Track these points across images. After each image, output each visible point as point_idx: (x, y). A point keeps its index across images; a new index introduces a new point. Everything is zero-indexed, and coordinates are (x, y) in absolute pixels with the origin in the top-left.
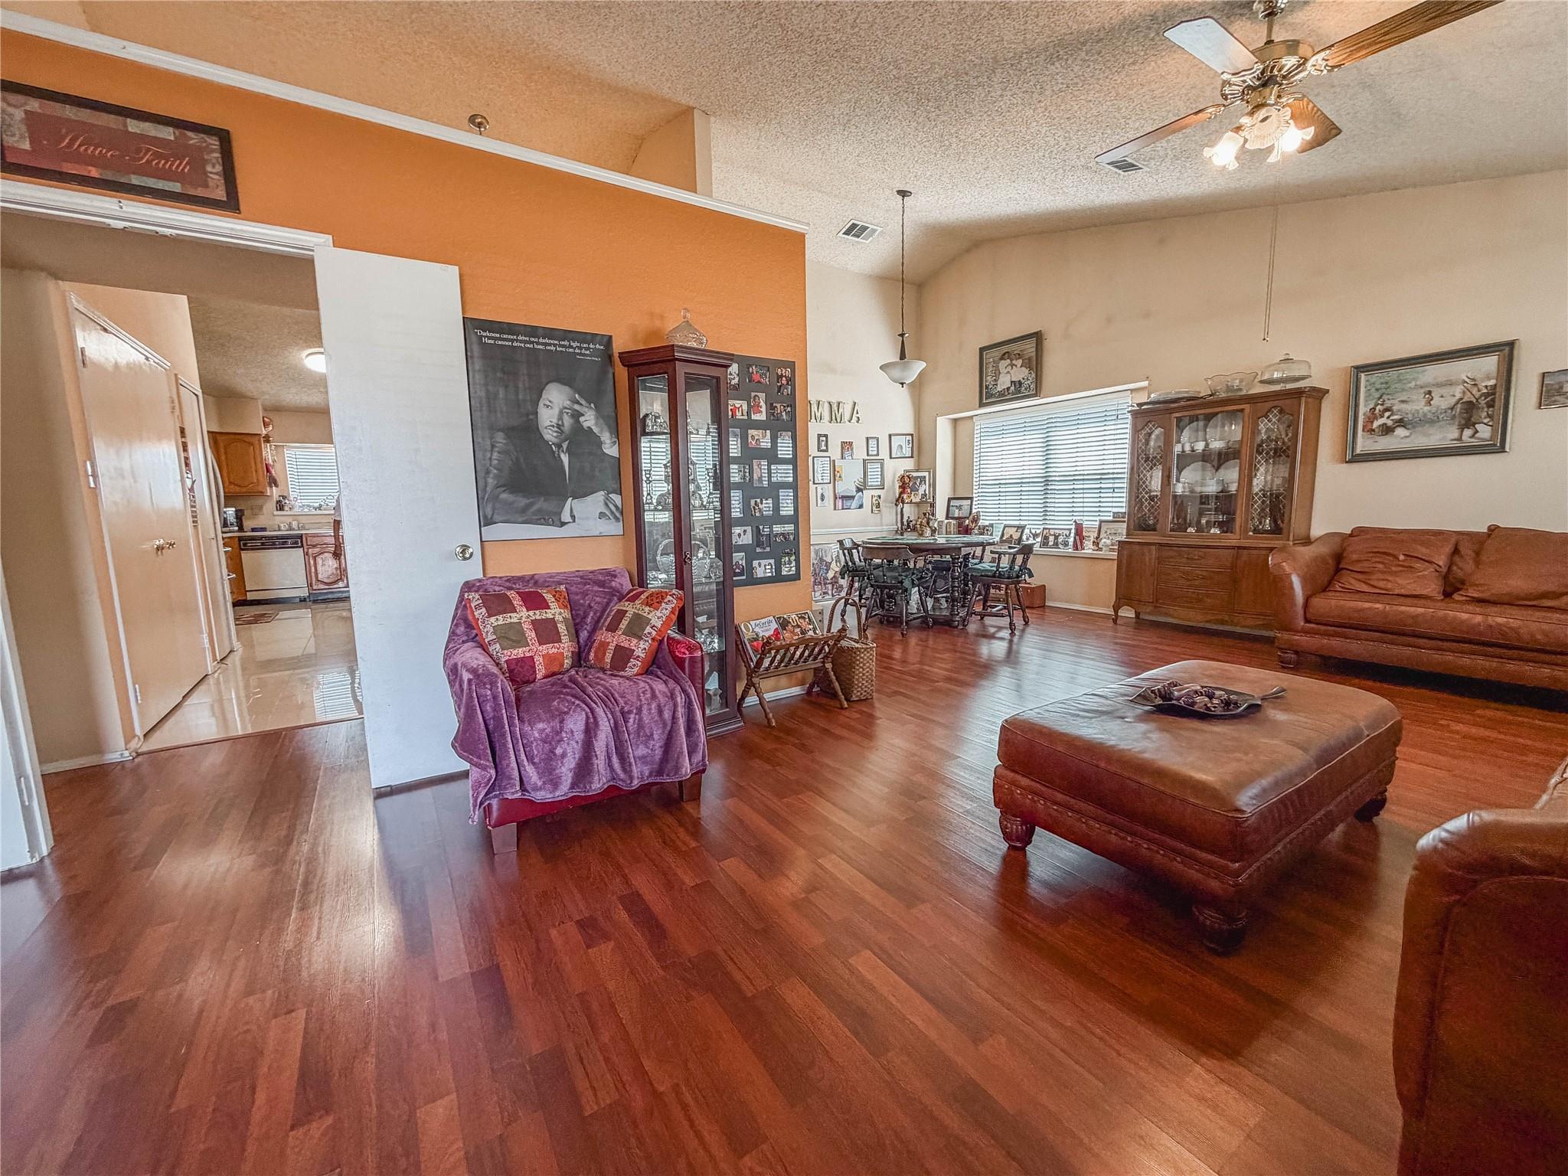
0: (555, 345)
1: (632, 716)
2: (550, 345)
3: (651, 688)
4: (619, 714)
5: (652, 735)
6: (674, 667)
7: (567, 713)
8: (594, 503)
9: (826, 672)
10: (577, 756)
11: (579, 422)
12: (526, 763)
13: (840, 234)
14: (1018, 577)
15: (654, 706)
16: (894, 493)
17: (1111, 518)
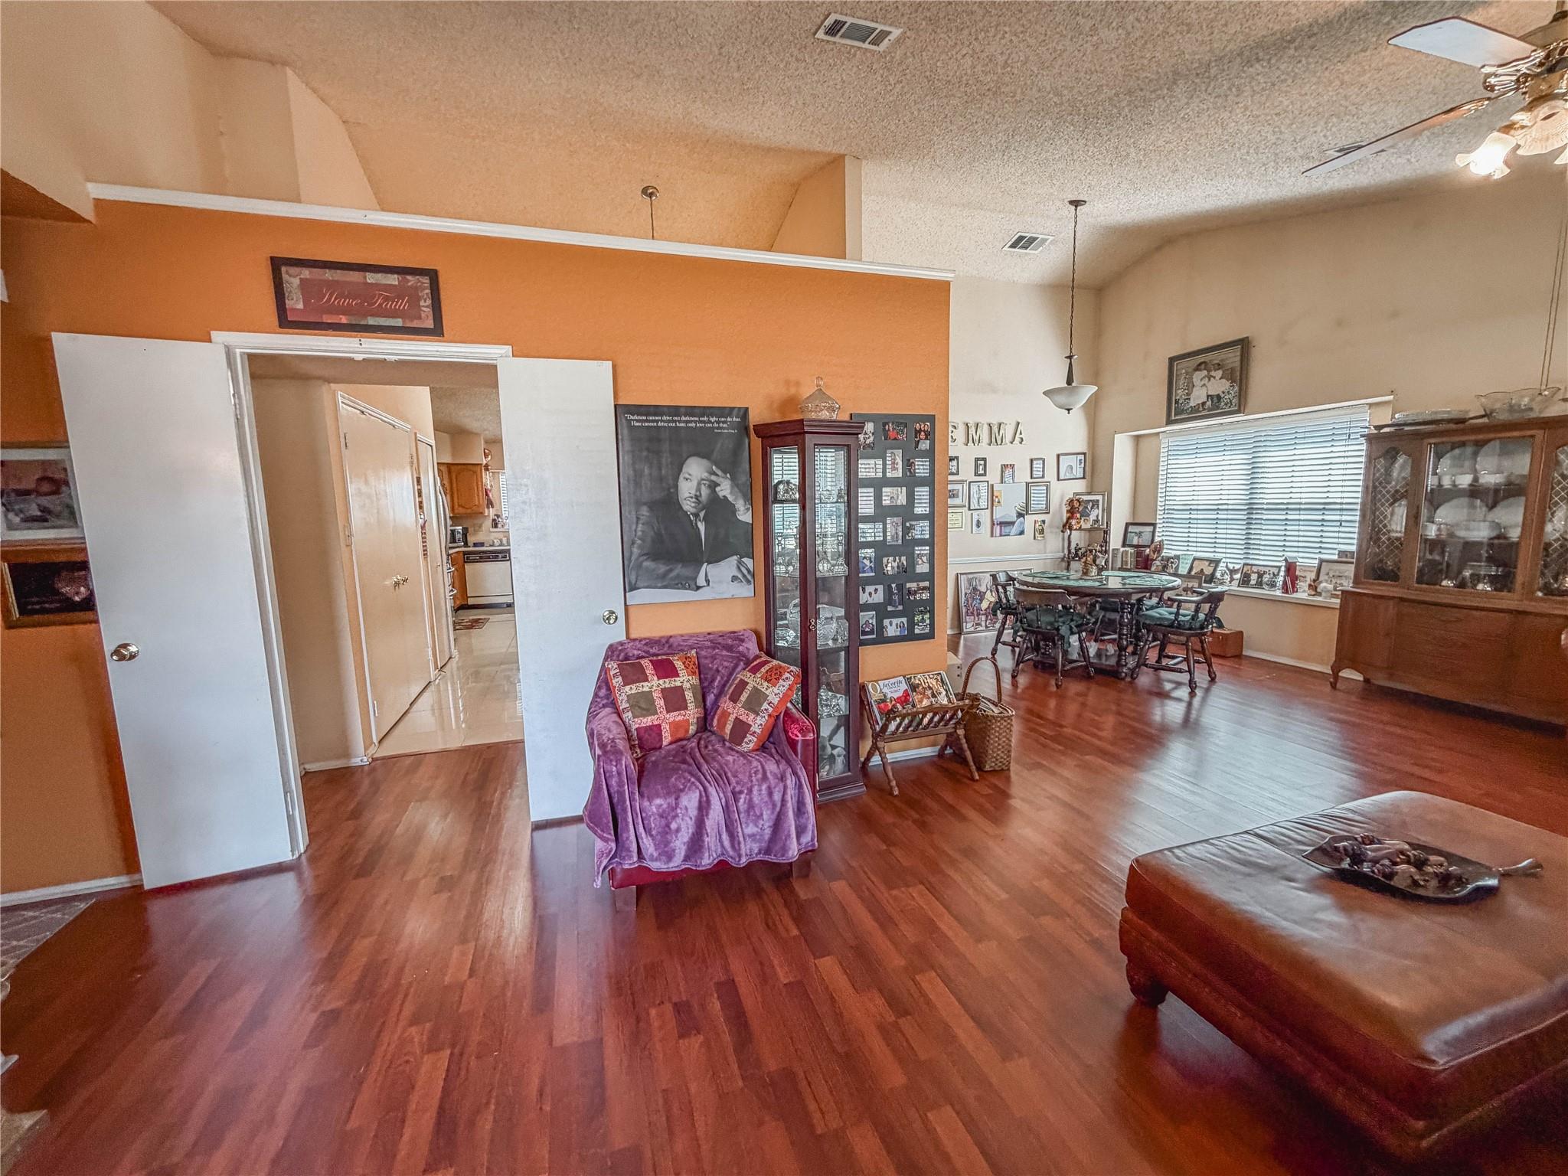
0: (695, 422)
1: (743, 796)
2: (691, 422)
3: (763, 767)
4: (730, 794)
5: (762, 815)
6: (788, 750)
7: (682, 791)
8: (728, 567)
9: (958, 738)
10: (690, 831)
11: (715, 491)
12: (644, 835)
13: (1006, 248)
14: (1202, 627)
15: (764, 787)
16: (1062, 519)
17: (1335, 557)
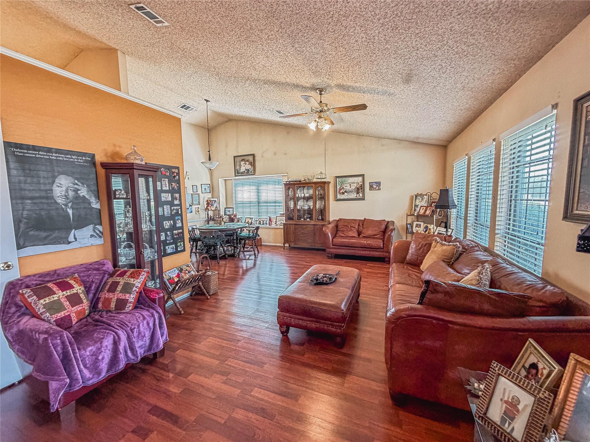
0: (62, 157)
1: (135, 330)
2: (60, 157)
3: (142, 315)
4: (130, 331)
5: (145, 335)
6: (151, 304)
7: (103, 338)
8: (88, 230)
10: (110, 356)
11: (78, 193)
12: (83, 369)
13: (179, 107)
14: (255, 237)
15: (145, 322)
16: (204, 206)
17: (279, 215)
